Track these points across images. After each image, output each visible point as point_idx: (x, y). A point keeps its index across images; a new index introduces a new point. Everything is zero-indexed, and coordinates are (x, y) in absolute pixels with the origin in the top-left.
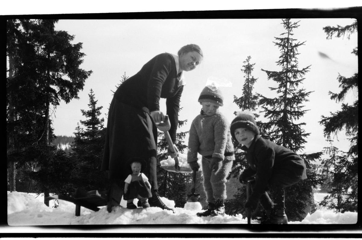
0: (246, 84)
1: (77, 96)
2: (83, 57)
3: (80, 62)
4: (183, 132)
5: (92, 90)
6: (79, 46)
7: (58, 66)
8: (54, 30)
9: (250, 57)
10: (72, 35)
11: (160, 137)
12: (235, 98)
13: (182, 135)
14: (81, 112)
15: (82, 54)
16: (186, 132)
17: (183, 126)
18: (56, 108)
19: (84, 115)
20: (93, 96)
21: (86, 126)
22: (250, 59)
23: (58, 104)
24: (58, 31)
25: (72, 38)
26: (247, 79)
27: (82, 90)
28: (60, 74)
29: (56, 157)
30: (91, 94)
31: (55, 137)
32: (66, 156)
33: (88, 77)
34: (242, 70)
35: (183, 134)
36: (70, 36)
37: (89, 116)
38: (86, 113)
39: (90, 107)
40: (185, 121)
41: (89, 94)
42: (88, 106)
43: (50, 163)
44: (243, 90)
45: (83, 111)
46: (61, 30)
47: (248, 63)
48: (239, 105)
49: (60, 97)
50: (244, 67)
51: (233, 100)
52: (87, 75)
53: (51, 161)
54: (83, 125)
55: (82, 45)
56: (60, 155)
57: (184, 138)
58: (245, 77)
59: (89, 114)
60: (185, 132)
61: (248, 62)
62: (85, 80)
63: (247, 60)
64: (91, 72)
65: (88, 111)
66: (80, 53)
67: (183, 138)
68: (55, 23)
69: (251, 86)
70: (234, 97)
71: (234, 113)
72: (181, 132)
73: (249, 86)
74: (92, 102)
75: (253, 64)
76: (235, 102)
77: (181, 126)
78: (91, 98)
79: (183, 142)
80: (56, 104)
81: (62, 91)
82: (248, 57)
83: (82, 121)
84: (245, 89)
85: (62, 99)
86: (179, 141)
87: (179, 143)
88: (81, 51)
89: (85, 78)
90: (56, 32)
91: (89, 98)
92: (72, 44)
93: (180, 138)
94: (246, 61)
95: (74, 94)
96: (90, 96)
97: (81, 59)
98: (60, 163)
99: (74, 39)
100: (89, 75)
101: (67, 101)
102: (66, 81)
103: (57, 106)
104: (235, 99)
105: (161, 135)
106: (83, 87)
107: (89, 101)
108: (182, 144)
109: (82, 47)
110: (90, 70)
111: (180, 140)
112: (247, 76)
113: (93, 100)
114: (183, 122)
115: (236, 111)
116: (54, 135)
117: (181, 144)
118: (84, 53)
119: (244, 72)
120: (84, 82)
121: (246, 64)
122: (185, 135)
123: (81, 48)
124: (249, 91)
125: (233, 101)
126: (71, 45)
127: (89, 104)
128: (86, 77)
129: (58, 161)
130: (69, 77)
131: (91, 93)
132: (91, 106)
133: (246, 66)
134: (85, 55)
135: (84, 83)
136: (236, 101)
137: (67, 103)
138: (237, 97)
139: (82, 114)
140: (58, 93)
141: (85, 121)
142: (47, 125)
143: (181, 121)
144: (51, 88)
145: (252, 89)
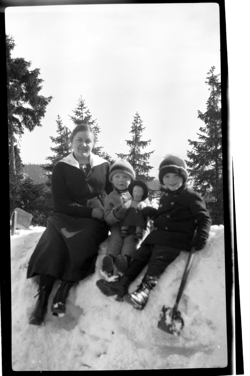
0: (211, 97)
1: (39, 123)
2: (41, 83)
3: (39, 89)
4: (147, 153)
5: (59, 116)
6: (36, 72)
7: (16, 95)
8: (10, 58)
9: (214, 67)
10: (28, 62)
11: (124, 159)
12: (200, 113)
13: (146, 155)
14: (50, 139)
15: (40, 81)
16: (150, 153)
17: (146, 146)
18: (21, 137)
19: (53, 141)
20: (60, 122)
21: (56, 152)
22: (214, 70)
23: (23, 133)
24: (15, 58)
25: (29, 64)
26: (212, 91)
27: (44, 117)
28: (20, 103)
29: (23, 185)
30: (59, 120)
31: (23, 166)
32: (33, 184)
33: (49, 103)
34: (206, 82)
35: (148, 155)
36: (26, 62)
37: (58, 143)
38: (55, 140)
39: (59, 134)
40: (149, 141)
41: (56, 120)
42: (57, 132)
43: (17, 191)
44: (207, 104)
45: (52, 138)
46: (18, 57)
47: (212, 74)
48: (204, 121)
49: (23, 126)
50: (208, 79)
51: (198, 115)
52: (47, 101)
53: (18, 190)
54: (54, 152)
55: (39, 70)
56: (27, 184)
57: (149, 159)
58: (210, 89)
59: (59, 140)
60: (148, 152)
61: (212, 72)
62: (46, 107)
63: (211, 71)
64: (51, 98)
65: (57, 137)
66: (38, 79)
67: (147, 158)
68: (10, 50)
69: (216, 99)
70: (198, 112)
71: (199, 130)
72: (144, 153)
73: (214, 99)
74: (60, 128)
75: (218, 74)
76: (199, 118)
77: (145, 147)
78: (58, 124)
79: (148, 163)
80: (21, 133)
81: (25, 119)
82: (212, 68)
83: (52, 148)
84: (209, 102)
85: (26, 127)
86: (143, 162)
87: (144, 164)
88: (39, 77)
89: (45, 105)
90: (12, 59)
91: (57, 124)
92: (30, 71)
93: (145, 159)
94: (209, 72)
95: (37, 122)
96: (58, 122)
97: (40, 85)
98: (26, 191)
99: (31, 65)
100: (50, 101)
101: (31, 129)
102: (28, 109)
103: (22, 135)
104: (199, 115)
105: (125, 157)
106: (44, 114)
107: (57, 127)
108: (147, 165)
109: (40, 73)
110: (50, 96)
111: (145, 161)
112: (212, 88)
113: (61, 126)
114: (147, 142)
115: (202, 127)
116: (22, 164)
117: (145, 165)
118: (42, 79)
119: (209, 84)
120: (45, 108)
121: (210, 75)
122: (149, 156)
123: (38, 74)
124: (214, 105)
125: (198, 117)
126: (28, 71)
127: (57, 130)
128: (46, 103)
129: (24, 190)
130: (30, 105)
131: (59, 118)
132: (59, 132)
133: (211, 77)
134: (43, 81)
135: (45, 110)
136: (201, 116)
137: (30, 131)
138: (201, 112)
139: (52, 140)
140: (22, 122)
141: (55, 148)
142: (13, 154)
143: (145, 142)
144: (13, 117)
145: (218, 102)
